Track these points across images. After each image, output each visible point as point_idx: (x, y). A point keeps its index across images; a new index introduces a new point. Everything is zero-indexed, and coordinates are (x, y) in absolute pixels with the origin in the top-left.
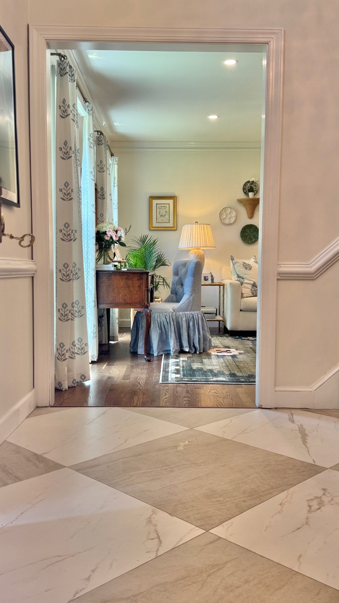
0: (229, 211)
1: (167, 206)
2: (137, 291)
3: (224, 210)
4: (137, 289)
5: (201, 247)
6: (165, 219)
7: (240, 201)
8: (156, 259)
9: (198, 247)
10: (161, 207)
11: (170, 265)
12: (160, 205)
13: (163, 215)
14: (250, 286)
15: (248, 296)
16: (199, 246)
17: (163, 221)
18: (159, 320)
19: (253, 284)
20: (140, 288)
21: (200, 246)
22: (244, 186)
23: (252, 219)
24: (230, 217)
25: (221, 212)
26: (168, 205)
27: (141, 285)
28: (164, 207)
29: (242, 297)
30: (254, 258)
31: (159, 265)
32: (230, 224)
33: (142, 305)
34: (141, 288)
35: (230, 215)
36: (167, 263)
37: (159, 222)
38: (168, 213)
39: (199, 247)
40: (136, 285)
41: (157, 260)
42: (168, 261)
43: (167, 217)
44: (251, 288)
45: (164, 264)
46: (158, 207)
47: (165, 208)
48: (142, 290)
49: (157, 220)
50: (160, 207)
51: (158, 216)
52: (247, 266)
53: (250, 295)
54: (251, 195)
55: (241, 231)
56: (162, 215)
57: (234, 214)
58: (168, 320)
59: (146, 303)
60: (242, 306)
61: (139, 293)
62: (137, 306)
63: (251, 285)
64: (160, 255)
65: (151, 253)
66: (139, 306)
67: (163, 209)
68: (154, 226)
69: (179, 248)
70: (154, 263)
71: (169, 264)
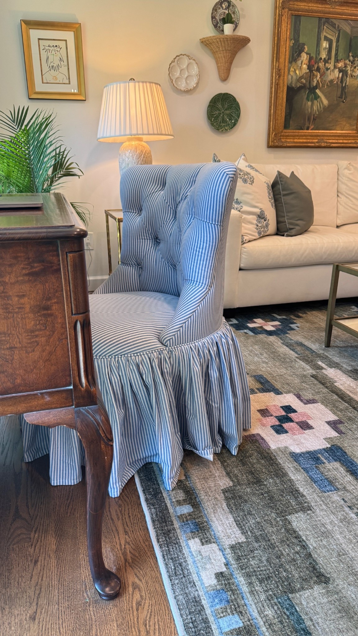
0: (186, 64)
1: (62, 44)
2: (32, 331)
3: (176, 60)
4: (30, 324)
5: (143, 134)
6: (61, 76)
7: (206, 43)
8: (53, 163)
9: (138, 134)
10: (49, 46)
11: (82, 174)
12: (47, 43)
13: (55, 65)
14: (253, 219)
15: (251, 240)
16: (139, 132)
17: (56, 79)
18: (115, 379)
19: (259, 213)
20: (44, 315)
21: (141, 132)
22: (213, 10)
23: (225, 82)
24: (187, 77)
25: (171, 65)
26: (64, 42)
27: (49, 299)
28: (55, 48)
29: (243, 243)
30: (243, 159)
31: (59, 176)
32: (188, 92)
33: (64, 395)
34: (51, 315)
35: (188, 71)
36: (76, 171)
37: (48, 82)
38: (66, 63)
39: (140, 135)
40: (22, 301)
41: (54, 165)
42: (77, 166)
43: (64, 70)
44: (255, 222)
45: (69, 174)
46: (42, 48)
47: (59, 49)
48: (58, 326)
49: (43, 76)
50: (47, 48)
51: (45, 68)
52: (246, 176)
53: (254, 238)
54: (228, 28)
55: (209, 106)
56: (53, 67)
57: (195, 70)
58: (149, 380)
59: (84, 380)
60: (243, 261)
61: (43, 339)
62: (41, 402)
63: (255, 217)
64: (60, 152)
65: (41, 146)
66: (48, 399)
67: (53, 52)
68: (38, 89)
69: (98, 137)
70: (50, 172)
71: (79, 173)
